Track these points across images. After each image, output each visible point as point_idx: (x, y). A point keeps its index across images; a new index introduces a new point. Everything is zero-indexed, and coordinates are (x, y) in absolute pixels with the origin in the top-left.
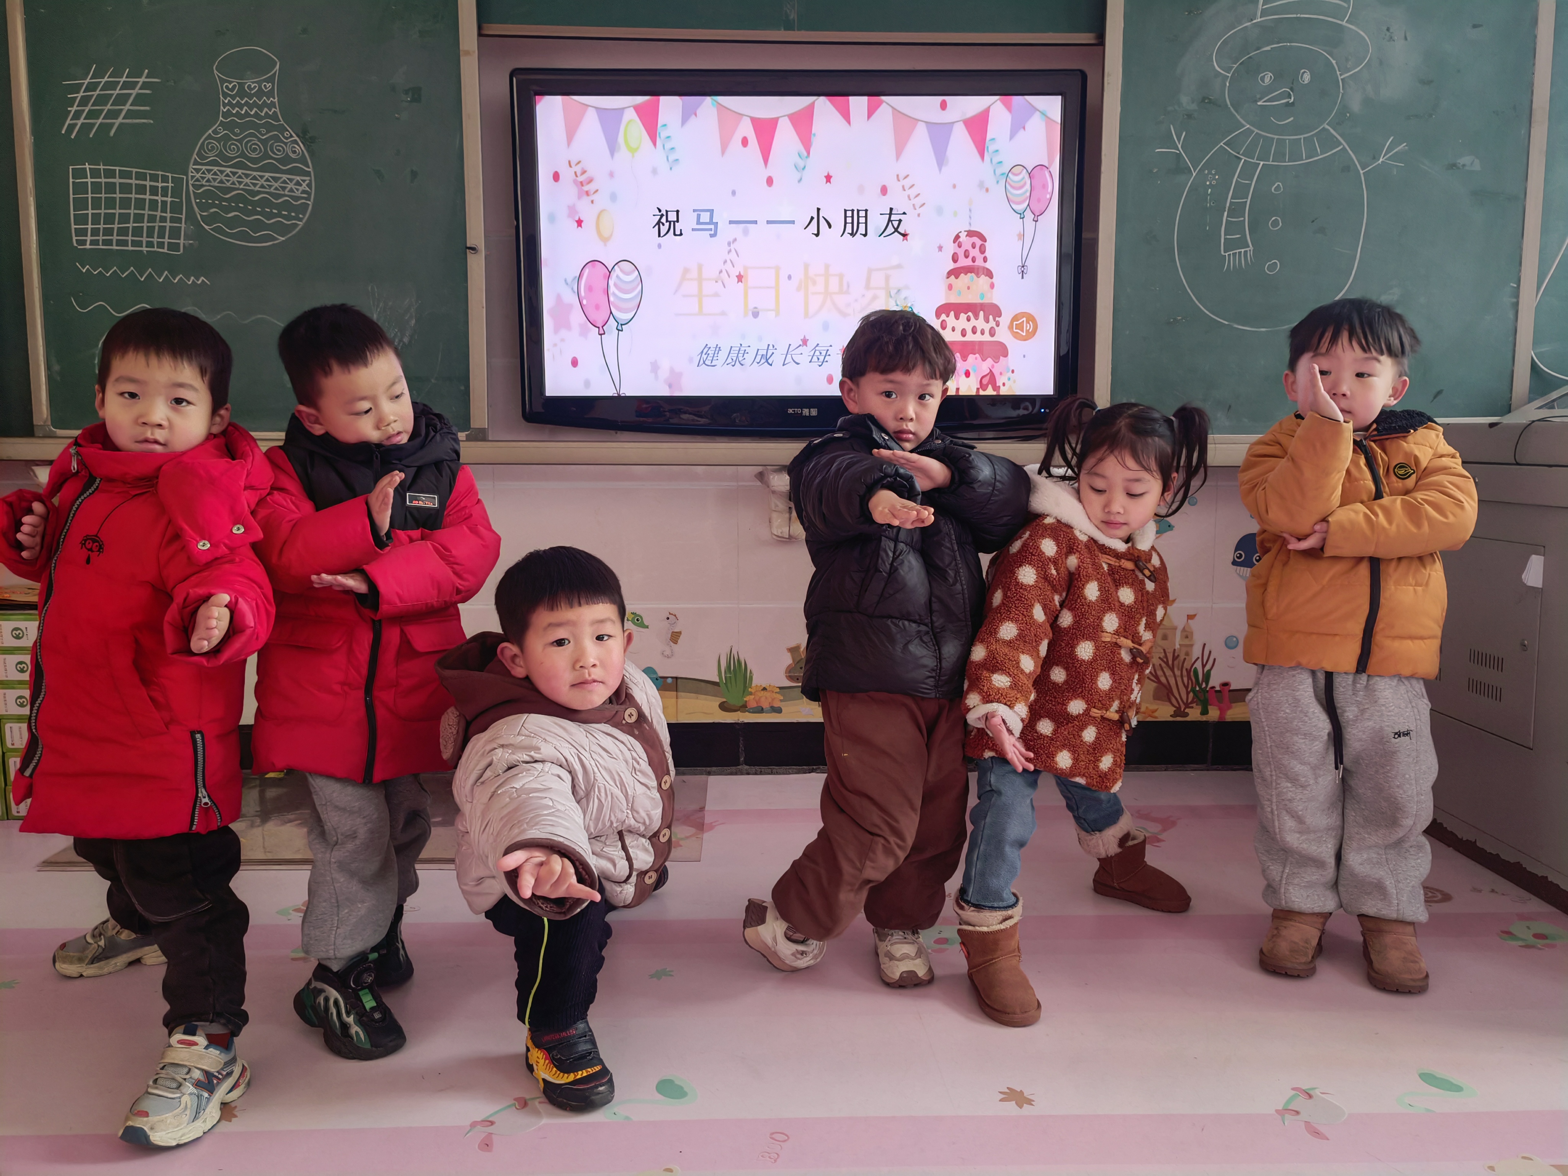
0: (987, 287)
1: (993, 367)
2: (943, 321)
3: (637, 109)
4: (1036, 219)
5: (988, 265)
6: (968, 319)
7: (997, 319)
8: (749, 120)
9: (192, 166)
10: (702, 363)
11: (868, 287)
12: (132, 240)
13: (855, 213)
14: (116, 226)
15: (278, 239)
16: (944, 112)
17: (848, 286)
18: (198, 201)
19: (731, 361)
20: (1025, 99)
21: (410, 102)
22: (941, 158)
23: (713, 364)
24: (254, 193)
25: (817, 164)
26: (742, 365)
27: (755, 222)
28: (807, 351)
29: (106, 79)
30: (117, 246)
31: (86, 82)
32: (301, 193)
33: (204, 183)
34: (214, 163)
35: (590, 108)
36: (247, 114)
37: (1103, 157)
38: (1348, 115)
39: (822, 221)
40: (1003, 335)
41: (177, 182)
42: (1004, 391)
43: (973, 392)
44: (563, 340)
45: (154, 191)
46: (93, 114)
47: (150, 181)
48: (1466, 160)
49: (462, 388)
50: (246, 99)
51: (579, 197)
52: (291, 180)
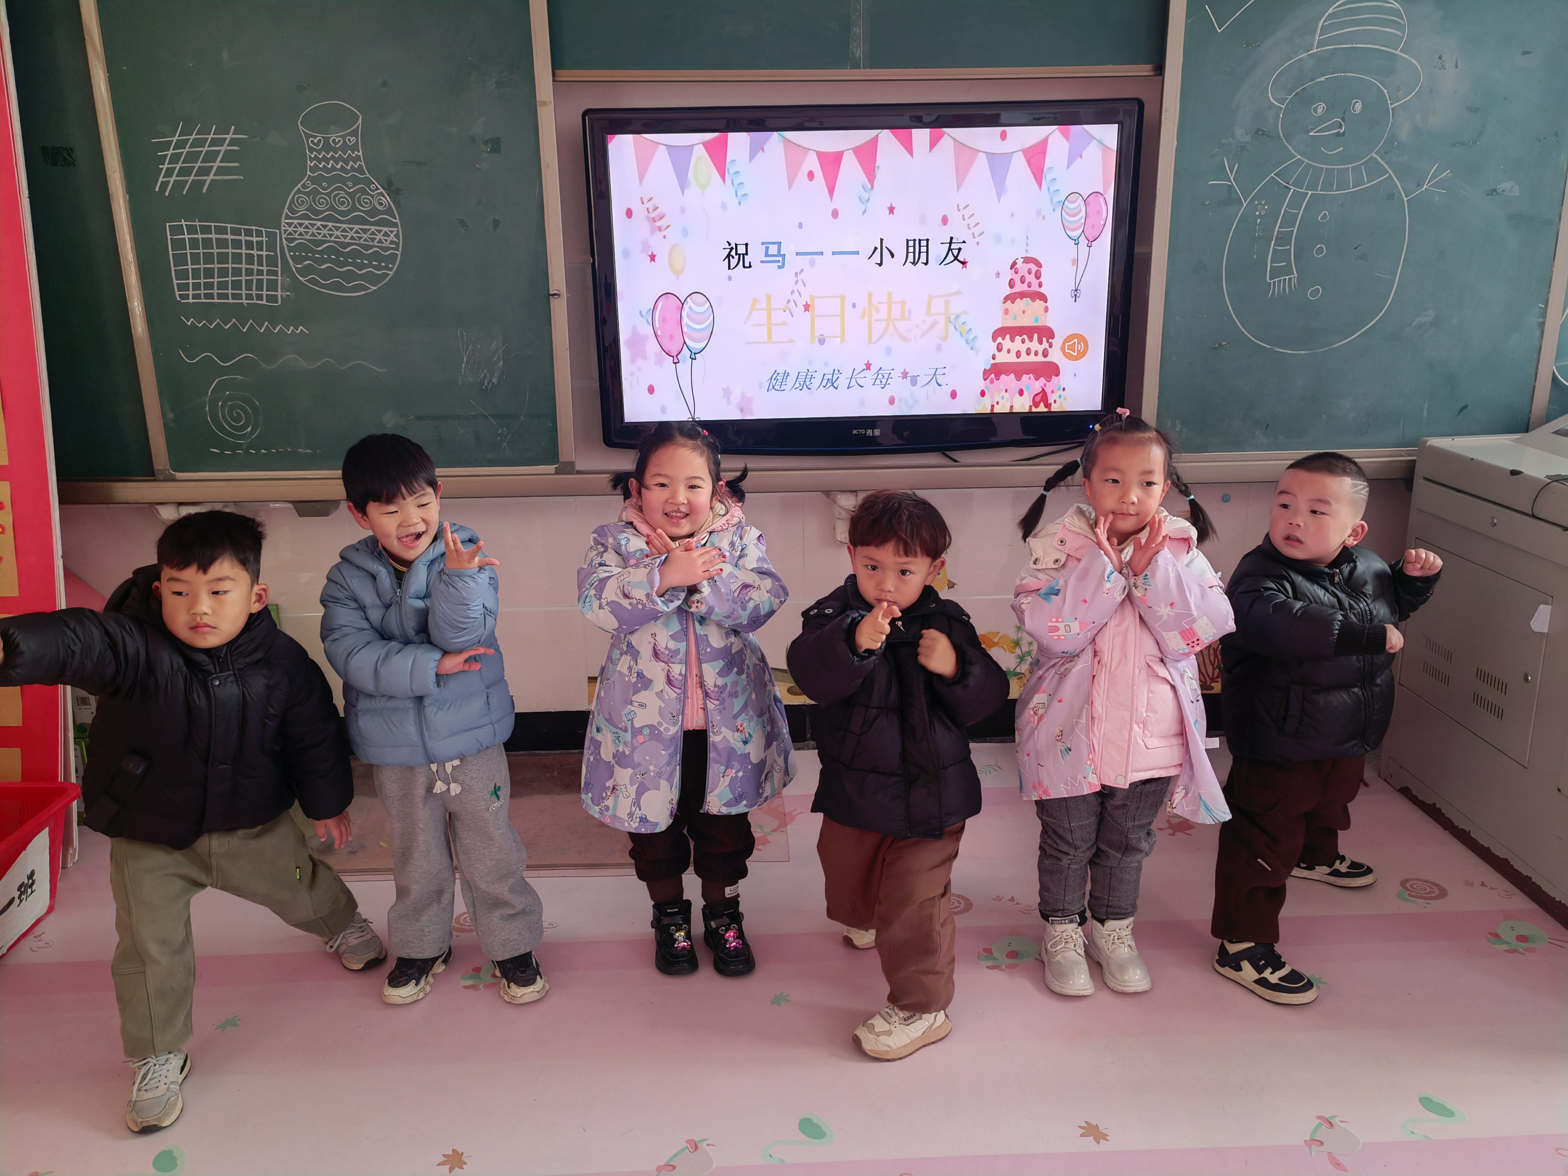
0: (1042, 310)
1: (1045, 385)
2: (1000, 343)
3: (707, 145)
4: (1090, 245)
5: (1042, 290)
6: (1023, 342)
7: (1050, 340)
8: (814, 155)
9: (284, 221)
10: (771, 387)
11: (928, 313)
12: (232, 294)
13: (917, 242)
14: (216, 280)
15: (370, 289)
16: (1003, 142)
17: (910, 312)
18: (292, 254)
19: (799, 385)
20: (1082, 127)
21: (491, 151)
22: (1000, 188)
23: (781, 389)
24: (345, 245)
25: (881, 197)
26: (810, 389)
27: (822, 253)
28: (868, 374)
29: (194, 136)
30: (218, 299)
31: (175, 139)
32: (390, 244)
33: (297, 237)
34: (305, 217)
35: (660, 146)
36: (334, 168)
37: (1158, 192)
38: (1396, 143)
39: (885, 250)
40: (1056, 356)
41: (271, 236)
42: (1055, 408)
43: (1027, 410)
44: (639, 369)
45: (250, 245)
46: (184, 172)
47: (245, 235)
48: (1505, 186)
49: (550, 424)
50: (331, 153)
51: (652, 233)
52: (380, 231)
